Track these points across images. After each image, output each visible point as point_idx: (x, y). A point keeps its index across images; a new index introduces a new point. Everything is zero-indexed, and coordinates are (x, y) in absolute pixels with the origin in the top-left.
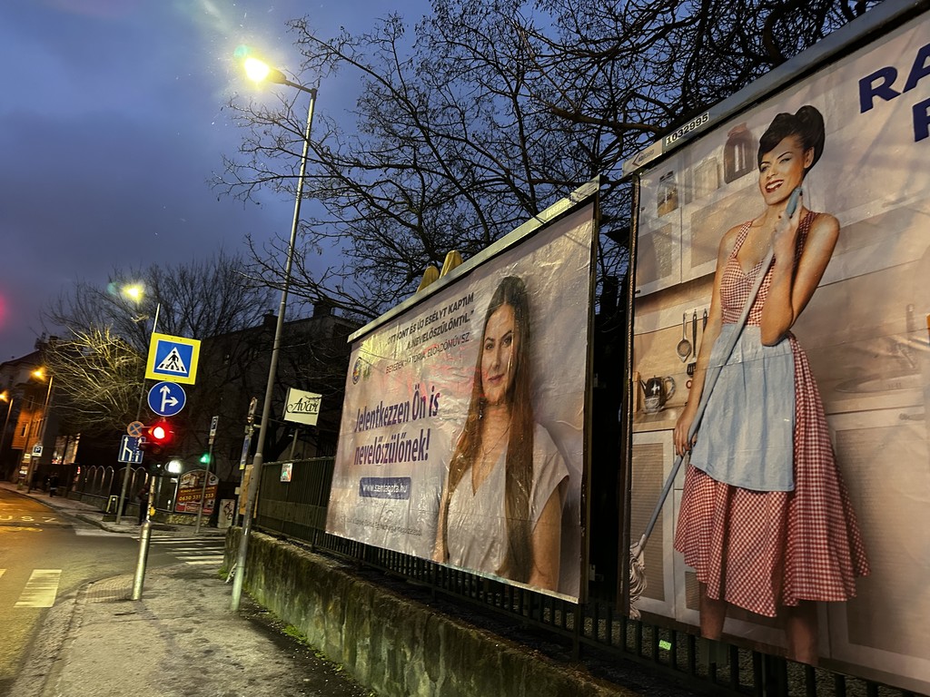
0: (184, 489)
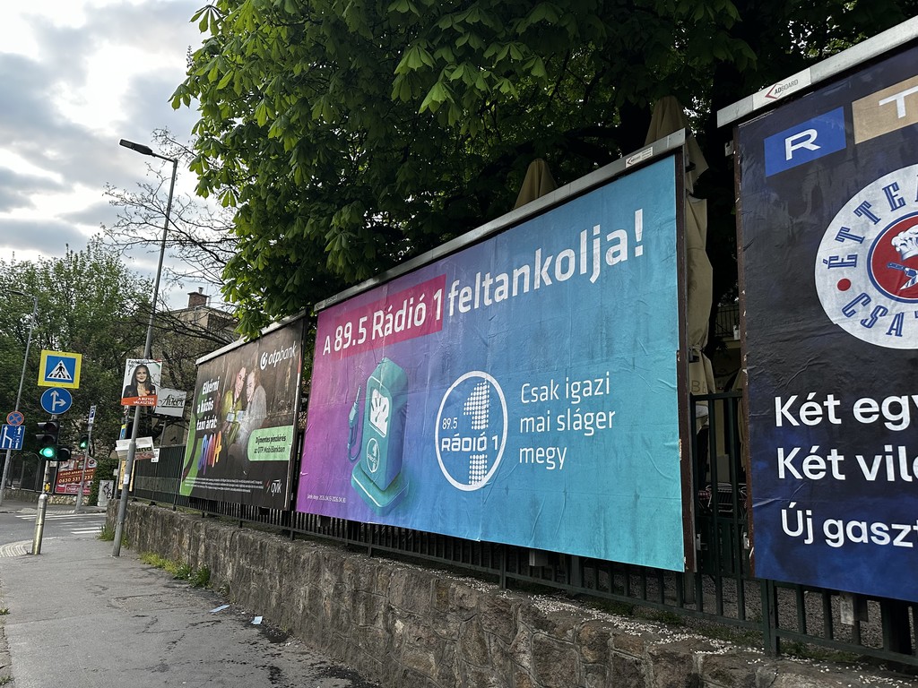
0: (64, 472)
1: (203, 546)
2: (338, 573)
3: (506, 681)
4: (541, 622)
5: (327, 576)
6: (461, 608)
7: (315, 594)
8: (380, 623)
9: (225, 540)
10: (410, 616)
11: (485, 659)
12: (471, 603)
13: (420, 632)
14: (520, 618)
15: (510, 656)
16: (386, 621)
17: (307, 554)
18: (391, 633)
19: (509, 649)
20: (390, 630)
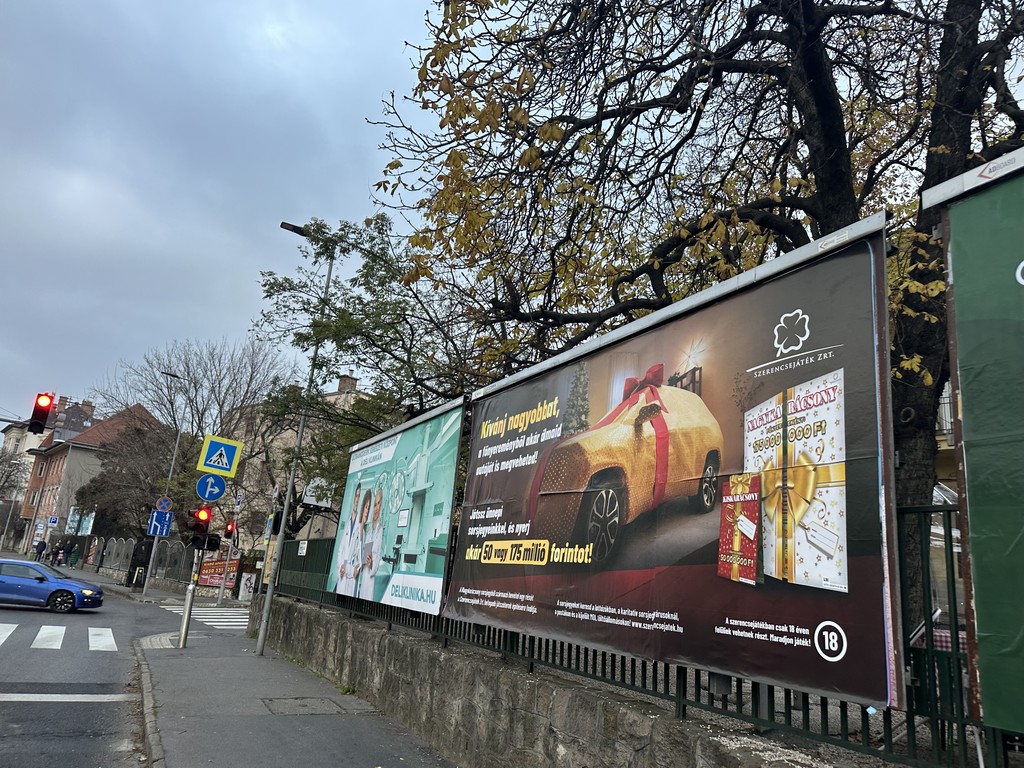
0: (208, 562)
1: (350, 650)
2: (495, 688)
4: (723, 759)
5: (482, 689)
6: (632, 736)
7: (469, 709)
8: (540, 747)
9: (373, 643)
10: (574, 741)
12: (643, 731)
13: (584, 760)
14: (699, 751)
16: (546, 746)
17: (460, 664)
18: (552, 759)
20: (550, 754)
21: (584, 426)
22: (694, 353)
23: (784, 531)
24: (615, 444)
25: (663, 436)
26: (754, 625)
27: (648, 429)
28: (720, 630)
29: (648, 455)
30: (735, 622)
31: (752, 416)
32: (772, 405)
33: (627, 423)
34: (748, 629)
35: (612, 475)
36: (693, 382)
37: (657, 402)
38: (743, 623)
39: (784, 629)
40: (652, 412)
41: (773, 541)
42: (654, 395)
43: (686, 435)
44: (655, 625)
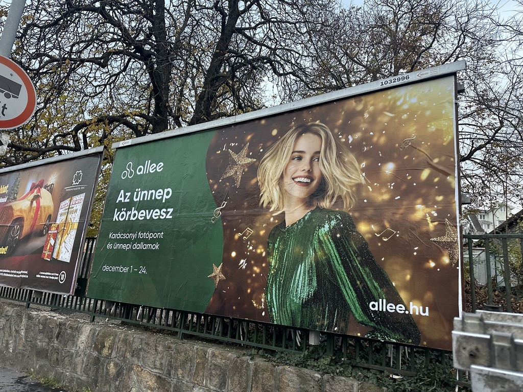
3: (15, 341)
4: (30, 318)
6: (6, 315)
11: (10, 335)
12: (9, 314)
14: (24, 317)
15: (17, 331)
19: (17, 329)
21: (15, 199)
22: (53, 179)
23: (60, 243)
24: (23, 208)
25: (38, 207)
26: (46, 274)
27: (35, 204)
28: (38, 276)
29: (32, 214)
30: (42, 273)
31: (63, 204)
32: (67, 201)
33: (29, 200)
34: (44, 275)
35: (20, 220)
36: (51, 189)
37: (39, 194)
38: (44, 273)
39: (53, 274)
40: (37, 197)
41: (57, 246)
42: (39, 191)
43: (44, 208)
44: (20, 276)
